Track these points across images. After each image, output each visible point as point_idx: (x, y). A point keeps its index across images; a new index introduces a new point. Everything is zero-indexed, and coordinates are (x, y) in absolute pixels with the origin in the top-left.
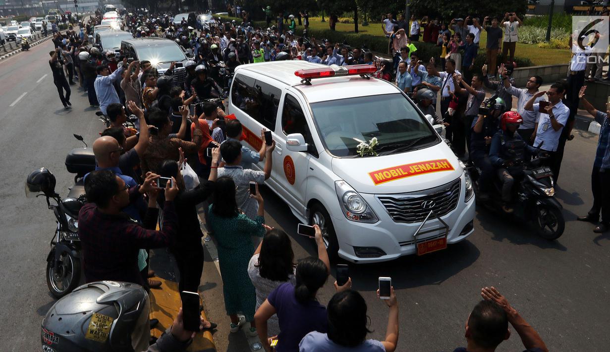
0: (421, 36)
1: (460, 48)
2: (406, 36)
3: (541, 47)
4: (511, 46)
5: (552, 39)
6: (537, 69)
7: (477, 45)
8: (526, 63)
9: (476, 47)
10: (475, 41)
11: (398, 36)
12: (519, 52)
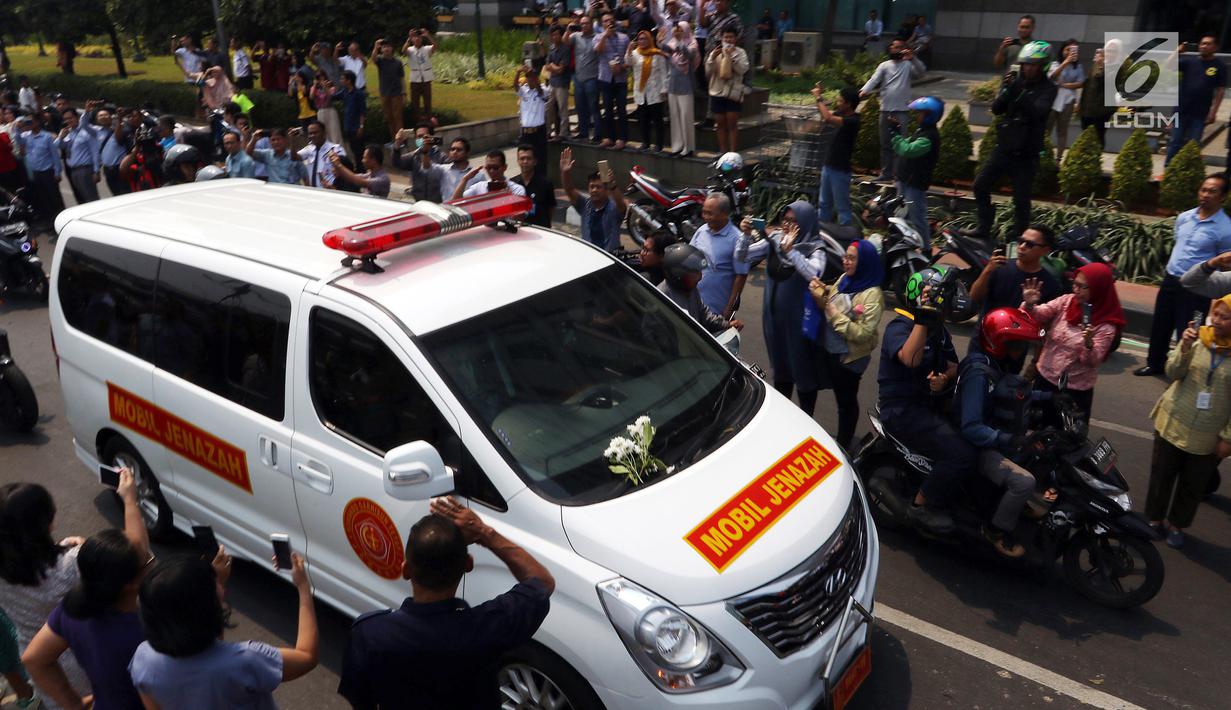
0: (257, 78)
1: (335, 98)
2: (227, 81)
3: (473, 89)
4: (422, 89)
5: (489, 74)
6: (473, 126)
7: (364, 92)
8: (454, 118)
9: (361, 95)
10: (359, 84)
11: (211, 82)
12: (439, 100)
